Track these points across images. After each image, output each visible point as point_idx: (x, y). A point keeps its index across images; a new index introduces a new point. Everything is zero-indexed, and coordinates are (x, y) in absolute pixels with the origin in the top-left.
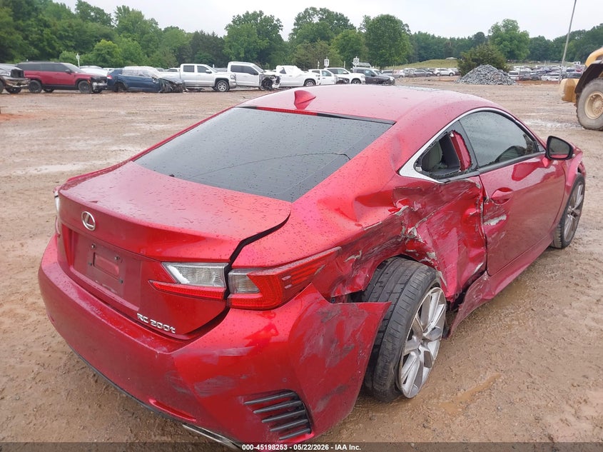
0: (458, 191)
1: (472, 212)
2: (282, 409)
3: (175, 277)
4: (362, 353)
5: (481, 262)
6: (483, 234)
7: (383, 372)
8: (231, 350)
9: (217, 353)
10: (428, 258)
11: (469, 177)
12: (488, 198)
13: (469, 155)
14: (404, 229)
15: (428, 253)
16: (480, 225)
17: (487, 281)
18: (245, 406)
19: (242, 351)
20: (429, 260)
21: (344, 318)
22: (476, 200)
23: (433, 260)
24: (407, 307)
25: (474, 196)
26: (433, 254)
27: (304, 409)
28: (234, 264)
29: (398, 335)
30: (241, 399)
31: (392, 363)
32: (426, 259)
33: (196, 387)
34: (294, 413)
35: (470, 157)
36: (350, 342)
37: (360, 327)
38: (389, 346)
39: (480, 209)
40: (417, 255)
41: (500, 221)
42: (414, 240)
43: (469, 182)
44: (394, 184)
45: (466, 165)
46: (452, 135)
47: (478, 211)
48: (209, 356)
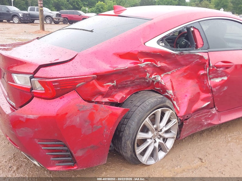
0: (192, 60)
1: (202, 73)
2: (58, 149)
3: (15, 81)
4: (107, 131)
5: (208, 101)
6: (209, 85)
7: (124, 145)
8: (31, 115)
9: (25, 116)
10: (168, 93)
11: (199, 52)
12: (211, 65)
13: (203, 41)
14: (148, 75)
15: (167, 90)
16: (208, 81)
17: (215, 114)
18: (39, 144)
19: (35, 117)
20: (168, 95)
21: (94, 111)
22: (204, 66)
23: (171, 95)
24: (140, 113)
25: (203, 63)
26: (171, 92)
27: (69, 152)
28: (35, 76)
29: (132, 127)
30: (36, 140)
31: (128, 141)
32: (166, 94)
33: (17, 131)
34: (64, 153)
35: (203, 42)
36: (98, 124)
37: (106, 118)
38: (127, 132)
39: (207, 71)
40: (161, 91)
41: (222, 80)
42: (158, 83)
43: (198, 55)
44: (141, 49)
45: (200, 46)
46: (192, 29)
47: (206, 72)
48: (22, 117)
